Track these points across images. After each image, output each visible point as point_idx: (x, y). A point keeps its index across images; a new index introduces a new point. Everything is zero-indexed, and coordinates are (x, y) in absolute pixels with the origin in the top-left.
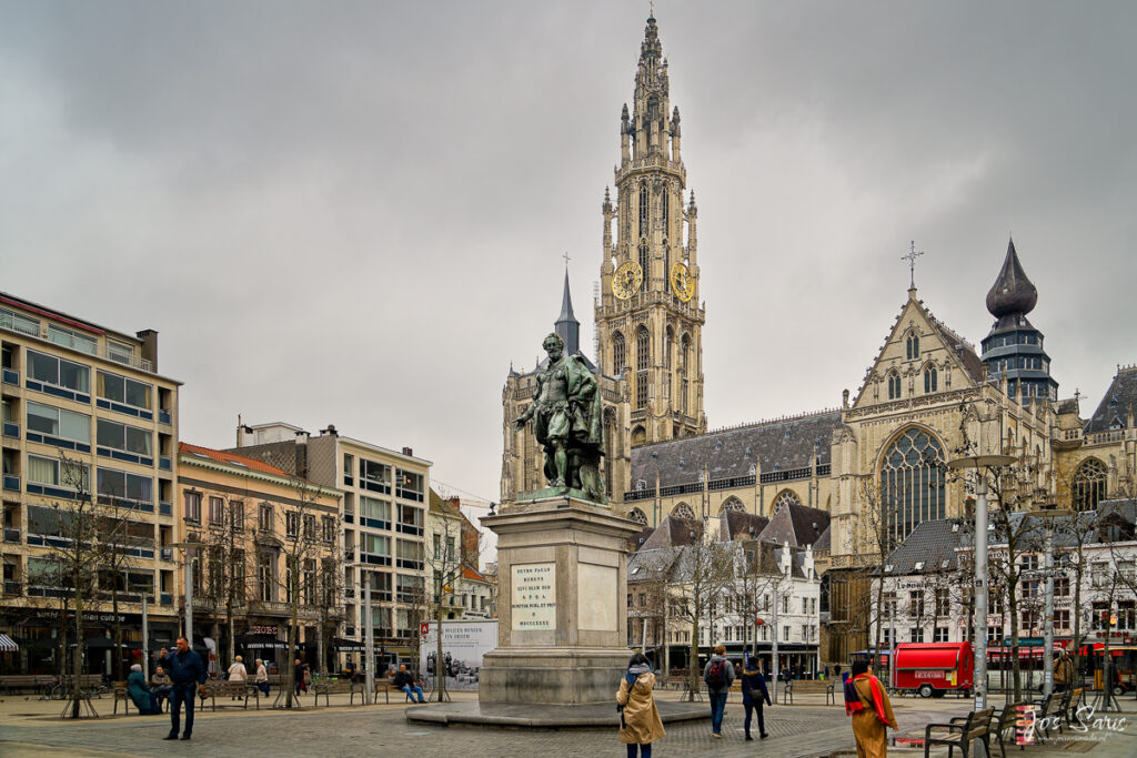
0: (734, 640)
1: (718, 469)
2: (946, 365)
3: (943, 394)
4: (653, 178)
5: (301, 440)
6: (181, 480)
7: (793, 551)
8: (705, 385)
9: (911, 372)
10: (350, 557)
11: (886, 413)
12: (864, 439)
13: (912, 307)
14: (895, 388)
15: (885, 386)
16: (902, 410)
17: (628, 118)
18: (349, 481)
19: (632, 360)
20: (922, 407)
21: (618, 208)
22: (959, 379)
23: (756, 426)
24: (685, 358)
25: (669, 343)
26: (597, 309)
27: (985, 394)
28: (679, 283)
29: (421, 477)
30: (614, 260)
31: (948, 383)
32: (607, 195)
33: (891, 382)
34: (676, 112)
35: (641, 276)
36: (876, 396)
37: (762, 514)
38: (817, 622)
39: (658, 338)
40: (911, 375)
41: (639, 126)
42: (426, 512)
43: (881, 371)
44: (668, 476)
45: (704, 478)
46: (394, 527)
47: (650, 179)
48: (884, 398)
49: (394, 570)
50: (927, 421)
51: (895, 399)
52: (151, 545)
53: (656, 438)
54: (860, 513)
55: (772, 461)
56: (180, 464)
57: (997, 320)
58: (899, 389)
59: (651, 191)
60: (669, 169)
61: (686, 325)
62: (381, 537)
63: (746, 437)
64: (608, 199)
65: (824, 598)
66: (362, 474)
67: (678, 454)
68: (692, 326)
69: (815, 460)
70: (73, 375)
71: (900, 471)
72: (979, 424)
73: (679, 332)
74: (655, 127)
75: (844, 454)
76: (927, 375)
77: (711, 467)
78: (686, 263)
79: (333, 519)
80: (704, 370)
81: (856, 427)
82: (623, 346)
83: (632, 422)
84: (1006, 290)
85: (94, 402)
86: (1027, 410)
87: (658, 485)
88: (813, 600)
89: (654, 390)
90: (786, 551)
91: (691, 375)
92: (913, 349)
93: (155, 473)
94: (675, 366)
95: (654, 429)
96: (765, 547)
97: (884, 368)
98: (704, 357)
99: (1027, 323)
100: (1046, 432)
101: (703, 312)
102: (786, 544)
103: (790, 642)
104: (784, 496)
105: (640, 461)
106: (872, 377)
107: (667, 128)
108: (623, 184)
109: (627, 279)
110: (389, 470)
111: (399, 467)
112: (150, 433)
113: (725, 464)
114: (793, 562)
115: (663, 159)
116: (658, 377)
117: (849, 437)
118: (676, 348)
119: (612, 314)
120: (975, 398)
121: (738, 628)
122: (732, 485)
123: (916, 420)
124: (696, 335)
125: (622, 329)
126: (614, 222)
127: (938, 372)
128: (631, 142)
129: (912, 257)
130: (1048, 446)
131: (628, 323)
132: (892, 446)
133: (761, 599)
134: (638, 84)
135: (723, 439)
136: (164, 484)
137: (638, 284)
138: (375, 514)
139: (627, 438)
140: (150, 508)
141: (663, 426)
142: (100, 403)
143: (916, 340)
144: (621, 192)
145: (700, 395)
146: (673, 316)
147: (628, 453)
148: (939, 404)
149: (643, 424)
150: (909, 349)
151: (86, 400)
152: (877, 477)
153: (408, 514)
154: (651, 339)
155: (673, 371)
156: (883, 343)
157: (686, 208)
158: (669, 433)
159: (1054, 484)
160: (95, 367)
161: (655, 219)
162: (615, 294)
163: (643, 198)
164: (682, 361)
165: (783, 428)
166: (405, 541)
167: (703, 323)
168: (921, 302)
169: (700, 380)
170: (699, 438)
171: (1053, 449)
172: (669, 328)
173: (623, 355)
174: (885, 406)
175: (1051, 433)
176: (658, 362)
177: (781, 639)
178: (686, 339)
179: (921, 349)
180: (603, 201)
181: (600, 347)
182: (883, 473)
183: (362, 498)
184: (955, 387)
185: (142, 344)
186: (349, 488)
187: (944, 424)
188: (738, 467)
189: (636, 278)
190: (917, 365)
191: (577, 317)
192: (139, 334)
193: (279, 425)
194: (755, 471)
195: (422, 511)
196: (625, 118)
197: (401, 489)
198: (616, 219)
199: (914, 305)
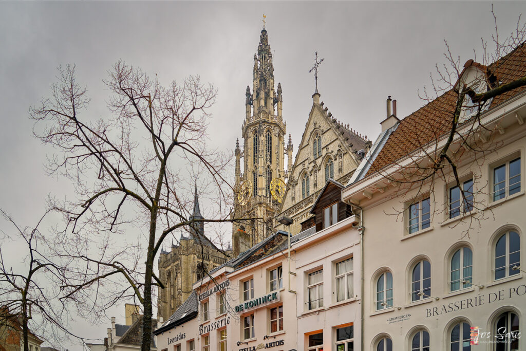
2: (339, 154)
11: (299, 211)
13: (316, 112)
14: (305, 187)
15: (299, 188)
17: (250, 93)
21: (244, 151)
22: (348, 163)
28: (278, 192)
31: (341, 170)
32: (238, 143)
33: (303, 183)
34: (279, 86)
36: (293, 199)
40: (315, 171)
43: (296, 175)
48: (299, 198)
51: (305, 198)
58: (308, 186)
64: (238, 146)
76: (326, 168)
97: (298, 172)
109: (245, 192)
115: (267, 114)
125: (244, 224)
127: (334, 162)
137: (251, 194)
143: (319, 139)
144: (245, 141)
150: (315, 148)
162: (240, 202)
163: (256, 141)
168: (322, 104)
174: (298, 205)
179: (323, 145)
184: (345, 171)
190: (319, 161)
198: (243, 158)
199: (319, 108)
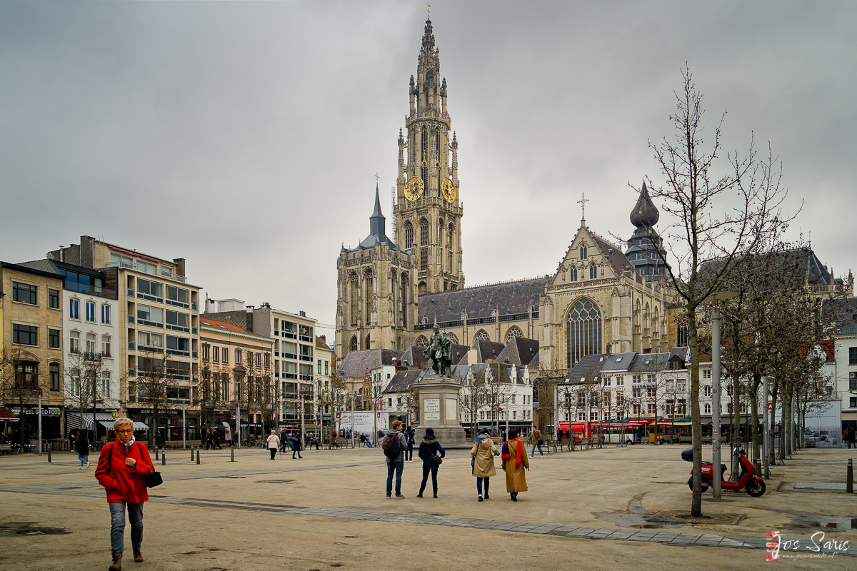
0: (486, 419)
1: (472, 312)
2: (601, 264)
3: (600, 280)
4: (430, 125)
5: (250, 311)
6: (202, 338)
7: (518, 369)
8: (463, 255)
9: (582, 267)
10: (277, 375)
11: (569, 289)
12: (557, 303)
13: (583, 231)
14: (574, 276)
15: (568, 274)
16: (578, 288)
17: (414, 84)
18: (276, 333)
19: (417, 239)
20: (589, 287)
21: (408, 142)
22: (609, 272)
23: (495, 285)
24: (451, 238)
25: (441, 229)
26: (395, 206)
27: (623, 281)
28: (447, 191)
29: (311, 328)
30: (405, 175)
31: (603, 274)
32: (401, 133)
33: (572, 271)
34: (444, 82)
35: (423, 187)
36: (564, 280)
37: (499, 341)
38: (531, 408)
39: (434, 227)
40: (583, 268)
41: (421, 90)
42: (314, 348)
43: (566, 265)
44: (442, 315)
45: (464, 318)
46: (298, 357)
47: (428, 125)
48: (568, 281)
49: (299, 381)
50: (591, 295)
51: (574, 282)
52: (188, 373)
53: (433, 291)
54: (555, 345)
55: (505, 308)
56: (202, 330)
57: (636, 228)
58: (576, 276)
59: (429, 133)
60: (440, 118)
61: (451, 217)
62: (292, 363)
63: (489, 292)
64: (401, 136)
65: (535, 394)
66: (283, 329)
67: (448, 301)
68: (455, 218)
69: (531, 309)
70: (155, 288)
71: (577, 322)
72: (619, 298)
73: (447, 222)
74: (431, 92)
75: (546, 312)
76: (591, 269)
77: (468, 311)
78: (451, 178)
79: (269, 355)
80: (463, 246)
81: (552, 296)
82: (411, 230)
83: (419, 279)
84: (640, 212)
85: (165, 302)
86: (649, 286)
87: (436, 321)
88: (529, 396)
89: (432, 260)
90: (514, 369)
91: (454, 249)
92: (584, 254)
93: (190, 336)
94: (444, 244)
95: (431, 284)
96: (502, 367)
97: (568, 264)
98: (462, 237)
99: (653, 231)
100: (661, 299)
101: (461, 209)
102: (514, 365)
103: (516, 420)
104: (513, 330)
105: (423, 305)
106: (561, 268)
107: (439, 92)
108: (411, 126)
109: (414, 188)
110: (296, 326)
111: (301, 323)
112: (188, 315)
113: (477, 309)
114: (517, 375)
115: (437, 112)
116: (434, 251)
117: (549, 302)
118: (445, 232)
119: (404, 210)
120: (616, 283)
121: (488, 412)
122: (481, 322)
123: (586, 294)
124: (457, 223)
125: (411, 219)
126: (405, 150)
127: (597, 268)
128: (416, 99)
129: (583, 201)
130: (662, 306)
131: (415, 216)
132: (573, 308)
133: (501, 398)
134: (420, 63)
135: (476, 293)
136: (194, 340)
137: (421, 192)
138: (290, 351)
139: (416, 291)
140: (187, 355)
141: (438, 282)
142: (168, 302)
143: (585, 249)
144: (409, 132)
145: (460, 262)
146: (443, 212)
147: (416, 301)
148: (598, 286)
149: (425, 281)
150: (582, 254)
151: (161, 301)
152: (564, 325)
153: (305, 349)
154: (430, 227)
155: (443, 247)
156: (567, 250)
157: (450, 142)
158: (442, 288)
159: (666, 328)
160: (165, 283)
161: (432, 151)
162: (406, 197)
163: (424, 137)
164: (449, 241)
165: (512, 287)
166: (304, 365)
167: (462, 216)
168: (588, 228)
169: (460, 252)
170: (461, 292)
171: (665, 307)
172: (440, 219)
173: (411, 236)
174: (569, 285)
175: (664, 298)
176: (434, 242)
177: (511, 418)
178: (451, 226)
179: (588, 254)
180: (398, 137)
181: (397, 231)
182: (568, 323)
183: (283, 342)
184: (606, 277)
185: (177, 265)
186: (276, 337)
187: (600, 297)
188: (485, 310)
189: (420, 187)
190: (586, 263)
191: (384, 214)
192: (175, 261)
193: (233, 300)
194: (495, 314)
195: (312, 347)
196: (412, 84)
197: (302, 336)
199: (584, 229)
